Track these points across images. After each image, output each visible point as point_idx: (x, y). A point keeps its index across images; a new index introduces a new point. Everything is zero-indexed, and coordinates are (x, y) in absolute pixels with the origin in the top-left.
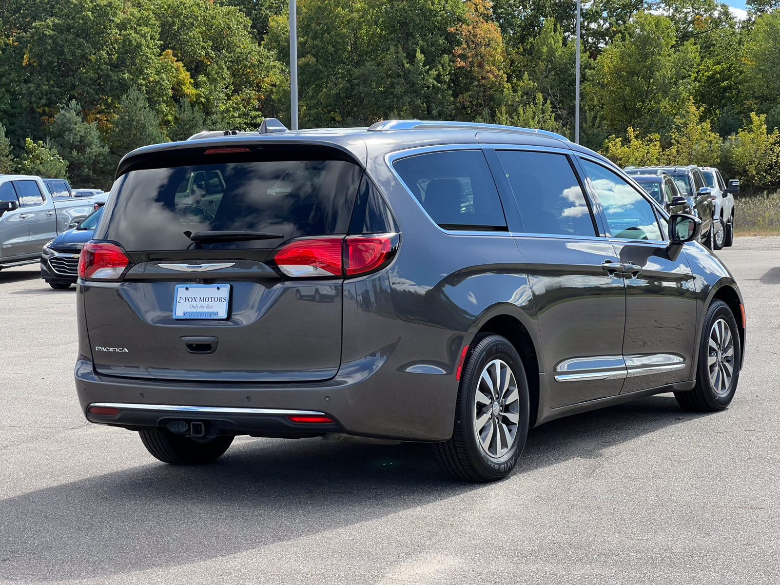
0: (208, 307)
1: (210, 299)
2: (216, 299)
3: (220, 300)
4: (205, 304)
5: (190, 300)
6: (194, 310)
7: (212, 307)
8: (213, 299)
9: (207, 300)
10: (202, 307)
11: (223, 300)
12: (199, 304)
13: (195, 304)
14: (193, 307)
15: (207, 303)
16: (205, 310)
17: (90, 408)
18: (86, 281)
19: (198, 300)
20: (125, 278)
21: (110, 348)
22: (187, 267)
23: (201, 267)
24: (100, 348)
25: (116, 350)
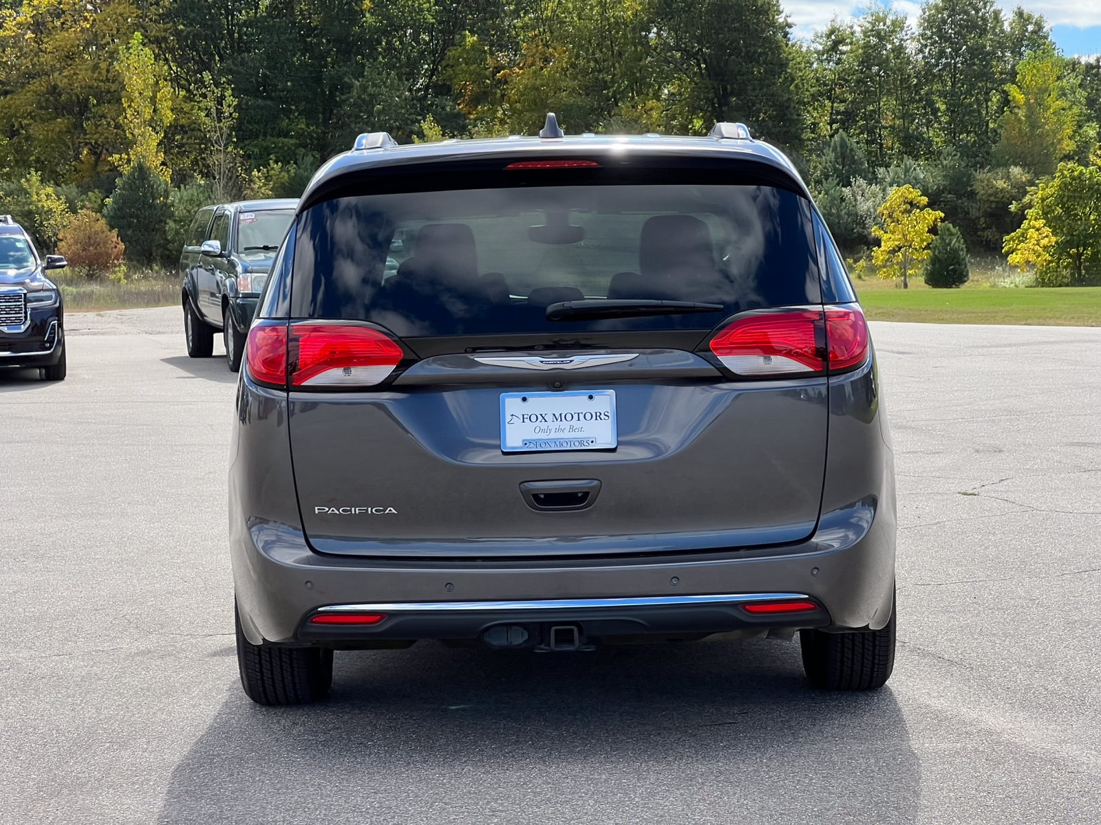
0: (572, 428)
1: (575, 416)
2: (588, 416)
3: (598, 416)
4: (564, 424)
5: (533, 418)
6: (543, 436)
7: (580, 430)
8: (582, 416)
9: (569, 417)
10: (559, 430)
11: (602, 416)
12: (554, 425)
13: (544, 425)
14: (542, 430)
15: (571, 423)
16: (566, 435)
17: (315, 614)
18: (288, 391)
19: (549, 418)
20: (393, 384)
21: (353, 509)
22: (542, 362)
23: (571, 361)
24: (327, 509)
25: (367, 510)
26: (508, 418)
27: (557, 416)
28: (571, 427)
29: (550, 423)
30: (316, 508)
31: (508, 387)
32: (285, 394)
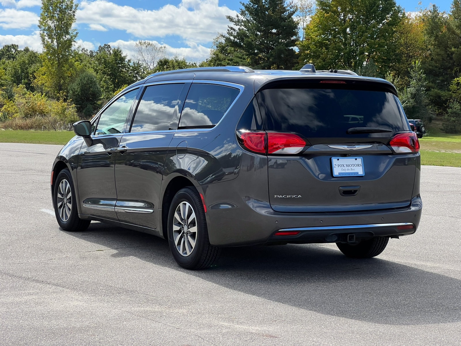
1: (352, 165)
2: (356, 165)
3: (358, 165)
4: (349, 168)
5: (341, 166)
7: (354, 170)
8: (354, 165)
9: (350, 166)
10: (348, 170)
11: (360, 165)
12: (347, 168)
13: (344, 168)
14: (344, 170)
16: (350, 171)
17: (277, 232)
18: (266, 155)
19: (345, 166)
20: (303, 153)
21: (288, 196)
22: (347, 147)
23: (355, 147)
24: (279, 196)
25: (292, 196)
26: (334, 166)
27: (347, 165)
28: (351, 169)
29: (345, 167)
30: (275, 196)
31: (334, 155)
32: (266, 157)
